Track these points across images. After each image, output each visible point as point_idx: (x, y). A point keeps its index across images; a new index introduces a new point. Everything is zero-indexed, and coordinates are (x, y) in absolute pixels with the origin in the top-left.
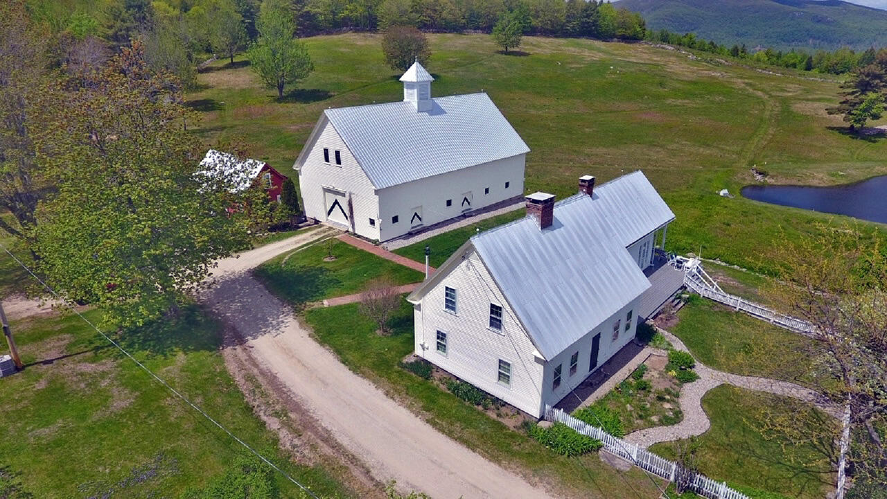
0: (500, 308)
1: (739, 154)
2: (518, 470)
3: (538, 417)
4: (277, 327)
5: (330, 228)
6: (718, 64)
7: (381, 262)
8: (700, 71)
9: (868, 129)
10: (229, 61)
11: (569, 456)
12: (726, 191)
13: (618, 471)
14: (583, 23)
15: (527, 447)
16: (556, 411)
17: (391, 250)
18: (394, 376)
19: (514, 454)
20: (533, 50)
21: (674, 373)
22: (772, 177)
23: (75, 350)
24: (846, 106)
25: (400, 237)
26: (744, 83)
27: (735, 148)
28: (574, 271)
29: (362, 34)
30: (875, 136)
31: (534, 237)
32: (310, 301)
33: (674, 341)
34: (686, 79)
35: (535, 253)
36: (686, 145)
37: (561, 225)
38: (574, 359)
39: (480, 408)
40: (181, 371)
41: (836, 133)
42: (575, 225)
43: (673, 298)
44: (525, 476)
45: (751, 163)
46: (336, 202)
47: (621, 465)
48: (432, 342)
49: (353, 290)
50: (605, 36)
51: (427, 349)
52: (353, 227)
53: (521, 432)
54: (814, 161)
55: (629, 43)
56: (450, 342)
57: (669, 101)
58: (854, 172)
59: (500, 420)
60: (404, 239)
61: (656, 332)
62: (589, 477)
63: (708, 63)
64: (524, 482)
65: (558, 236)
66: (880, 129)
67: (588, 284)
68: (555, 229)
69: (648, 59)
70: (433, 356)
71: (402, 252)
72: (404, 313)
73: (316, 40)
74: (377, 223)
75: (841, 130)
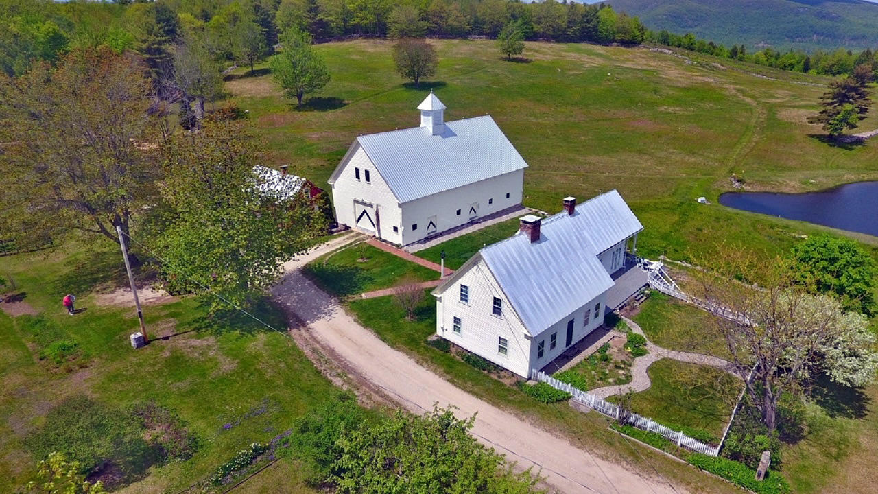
0: (500, 300)
1: (722, 163)
2: (511, 411)
3: (527, 377)
4: (329, 314)
5: (359, 234)
6: (713, 68)
7: (405, 263)
8: (695, 78)
9: (845, 136)
10: (250, 69)
11: (547, 403)
12: (703, 199)
13: (582, 413)
14: (583, 27)
15: (518, 398)
16: (540, 373)
17: (412, 252)
18: (422, 350)
19: (509, 401)
20: (535, 56)
21: (630, 350)
22: (749, 184)
23: (182, 330)
24: (825, 116)
25: (420, 242)
26: (735, 89)
27: (719, 156)
28: (555, 274)
29: (372, 41)
30: (852, 144)
31: (526, 249)
32: (351, 294)
33: (634, 326)
34: (679, 85)
35: (526, 260)
36: (673, 153)
37: (546, 239)
38: (554, 337)
39: (486, 372)
40: (265, 345)
41: (816, 140)
42: (556, 239)
43: (638, 293)
44: (516, 415)
45: (731, 172)
46: (365, 212)
47: (583, 409)
48: (450, 324)
49: (384, 285)
50: (605, 41)
51: (446, 330)
52: (379, 232)
53: (515, 388)
54: (790, 169)
55: (629, 47)
56: (463, 325)
57: (662, 109)
58: (825, 181)
59: (499, 380)
60: (422, 243)
61: (620, 319)
62: (561, 416)
63: (704, 67)
64: (515, 418)
65: (544, 247)
66: (859, 137)
67: (564, 282)
68: (541, 242)
69: (645, 64)
70: (450, 336)
71: (420, 254)
72: (425, 304)
73: (328, 47)
74: (400, 230)
75: (821, 138)
